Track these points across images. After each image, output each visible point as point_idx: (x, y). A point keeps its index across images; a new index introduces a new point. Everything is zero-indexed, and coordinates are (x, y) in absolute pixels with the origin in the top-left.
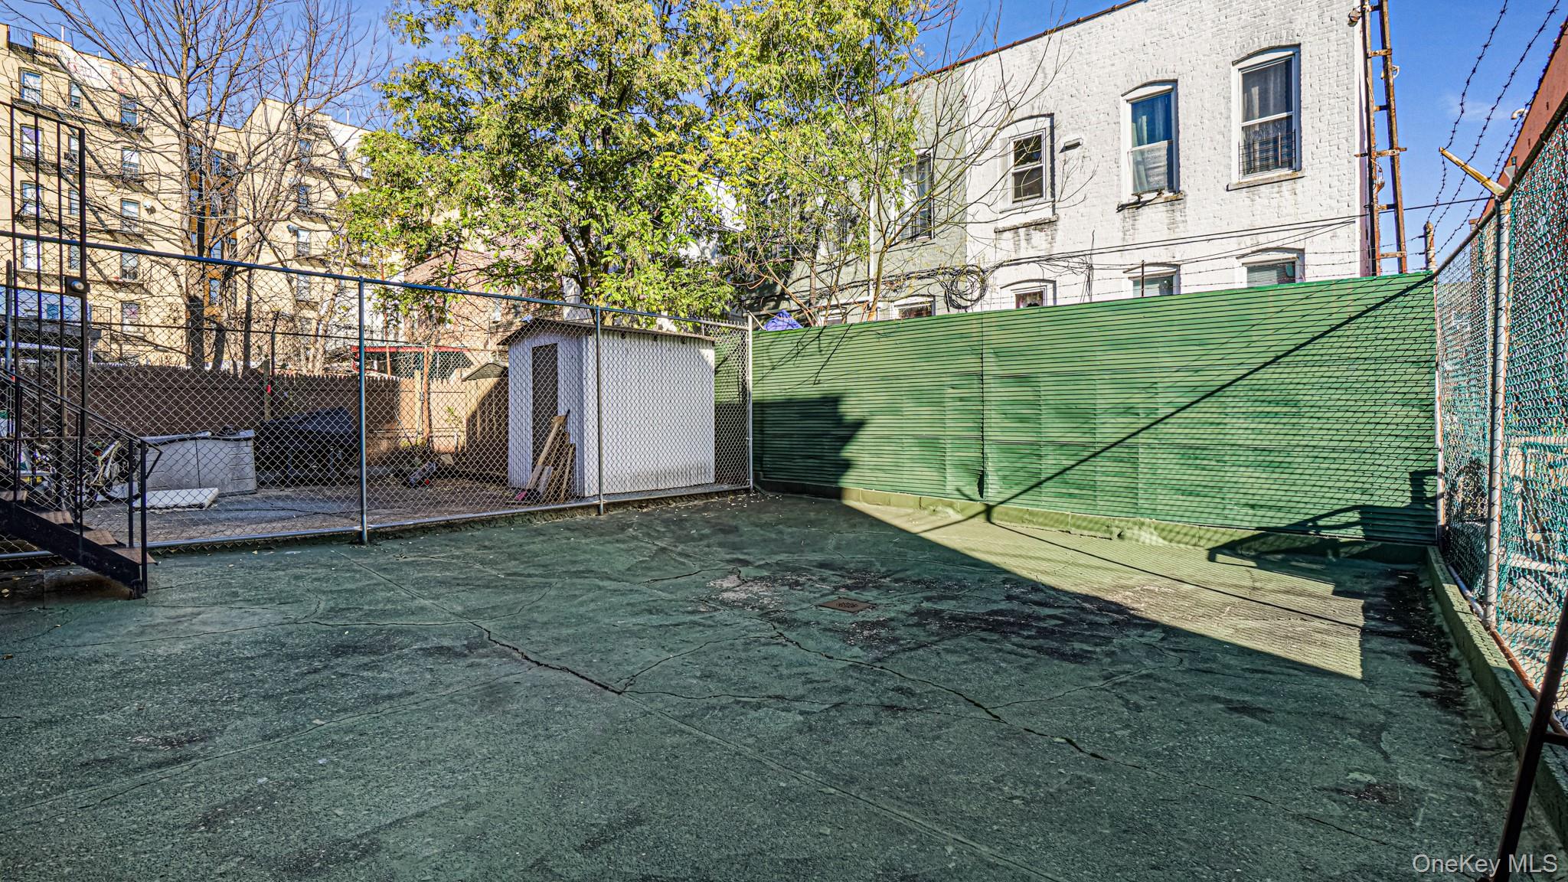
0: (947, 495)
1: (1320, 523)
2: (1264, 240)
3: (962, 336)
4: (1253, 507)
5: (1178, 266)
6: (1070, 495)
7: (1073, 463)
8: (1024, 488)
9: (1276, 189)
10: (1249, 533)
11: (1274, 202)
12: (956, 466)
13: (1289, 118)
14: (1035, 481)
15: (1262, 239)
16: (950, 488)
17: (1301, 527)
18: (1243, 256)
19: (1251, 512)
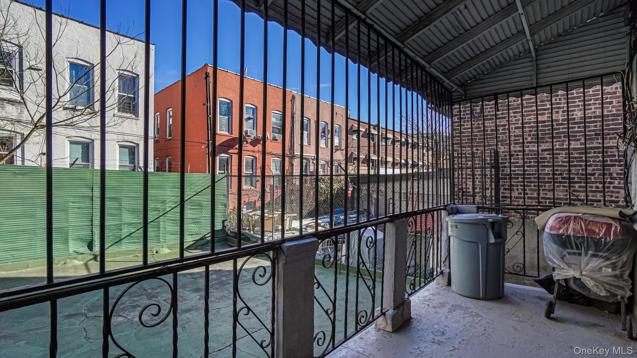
0: (70, 254)
1: (206, 236)
2: (127, 138)
3: (80, 179)
4: (191, 235)
5: (93, 140)
6: (134, 242)
7: (135, 230)
8: (112, 243)
9: (131, 121)
10: (192, 243)
11: (130, 125)
12: (75, 240)
13: (134, 98)
14: (118, 240)
15: (126, 137)
16: (71, 250)
17: (202, 239)
18: (119, 142)
19: (191, 236)
